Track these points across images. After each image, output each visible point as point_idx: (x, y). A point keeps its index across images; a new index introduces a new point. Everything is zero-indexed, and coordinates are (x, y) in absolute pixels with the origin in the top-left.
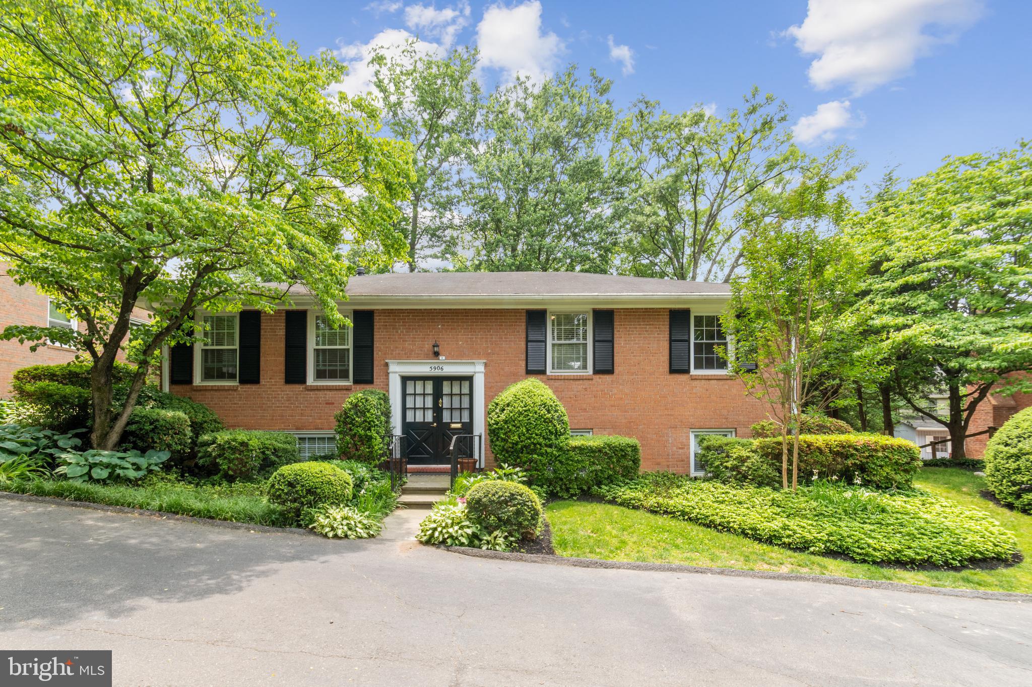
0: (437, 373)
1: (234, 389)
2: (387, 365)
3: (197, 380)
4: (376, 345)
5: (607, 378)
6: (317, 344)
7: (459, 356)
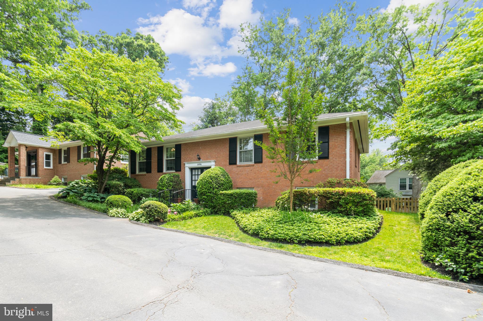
0: (200, 166)
1: (145, 175)
2: (185, 164)
3: (137, 172)
4: (182, 157)
5: (260, 165)
6: (167, 158)
7: (207, 159)
